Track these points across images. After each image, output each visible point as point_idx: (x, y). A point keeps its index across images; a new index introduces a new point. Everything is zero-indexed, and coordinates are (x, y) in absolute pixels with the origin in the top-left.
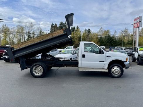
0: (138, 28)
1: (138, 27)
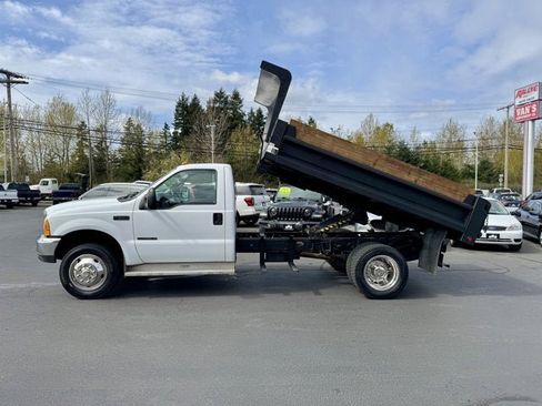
0: (530, 122)
1: (533, 120)
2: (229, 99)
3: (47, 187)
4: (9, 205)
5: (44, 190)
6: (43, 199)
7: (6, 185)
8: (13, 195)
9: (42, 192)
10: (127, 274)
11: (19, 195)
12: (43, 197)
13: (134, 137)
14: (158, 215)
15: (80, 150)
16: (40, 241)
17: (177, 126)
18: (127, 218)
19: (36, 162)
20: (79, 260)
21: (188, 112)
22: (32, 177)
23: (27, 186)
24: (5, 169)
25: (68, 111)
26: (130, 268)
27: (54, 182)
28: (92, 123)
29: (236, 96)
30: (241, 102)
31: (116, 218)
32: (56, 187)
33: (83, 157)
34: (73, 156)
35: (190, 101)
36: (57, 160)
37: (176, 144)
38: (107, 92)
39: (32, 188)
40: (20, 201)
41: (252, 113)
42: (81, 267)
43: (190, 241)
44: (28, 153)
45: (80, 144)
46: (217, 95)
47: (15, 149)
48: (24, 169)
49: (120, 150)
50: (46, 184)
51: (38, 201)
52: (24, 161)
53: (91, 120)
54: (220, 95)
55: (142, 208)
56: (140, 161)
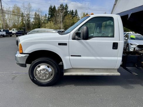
2: (64, 7)
3: (14, 31)
4: (3, 36)
5: (13, 32)
6: (13, 35)
7: (2, 30)
8: (4, 33)
9: (13, 33)
10: (65, 74)
11: (6, 33)
12: (13, 34)
13: (37, 18)
14: (82, 43)
15: (22, 21)
16: (16, 55)
17: (49, 14)
18: (65, 44)
19: (10, 24)
20: (39, 67)
21: (52, 11)
22: (9, 28)
23: (8, 30)
24: (2, 26)
25: (18, 9)
26: (66, 71)
27: (16, 30)
28: (25, 13)
29: (66, 6)
30: (68, 7)
31: (60, 44)
32: (17, 31)
33: (23, 23)
34: (20, 23)
35: (53, 7)
36: (16, 24)
37: (49, 20)
38: (29, 4)
39: (10, 31)
40: (7, 35)
41: (70, 11)
42: (41, 70)
43: (98, 58)
44: (8, 22)
45: (22, 19)
46: (61, 5)
47: (4, 20)
48: (7, 26)
49: (33, 22)
50: (14, 30)
51: (12, 35)
52: (7, 24)
53: (25, 12)
54: (62, 5)
55: (74, 39)
56: (40, 24)
